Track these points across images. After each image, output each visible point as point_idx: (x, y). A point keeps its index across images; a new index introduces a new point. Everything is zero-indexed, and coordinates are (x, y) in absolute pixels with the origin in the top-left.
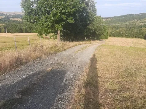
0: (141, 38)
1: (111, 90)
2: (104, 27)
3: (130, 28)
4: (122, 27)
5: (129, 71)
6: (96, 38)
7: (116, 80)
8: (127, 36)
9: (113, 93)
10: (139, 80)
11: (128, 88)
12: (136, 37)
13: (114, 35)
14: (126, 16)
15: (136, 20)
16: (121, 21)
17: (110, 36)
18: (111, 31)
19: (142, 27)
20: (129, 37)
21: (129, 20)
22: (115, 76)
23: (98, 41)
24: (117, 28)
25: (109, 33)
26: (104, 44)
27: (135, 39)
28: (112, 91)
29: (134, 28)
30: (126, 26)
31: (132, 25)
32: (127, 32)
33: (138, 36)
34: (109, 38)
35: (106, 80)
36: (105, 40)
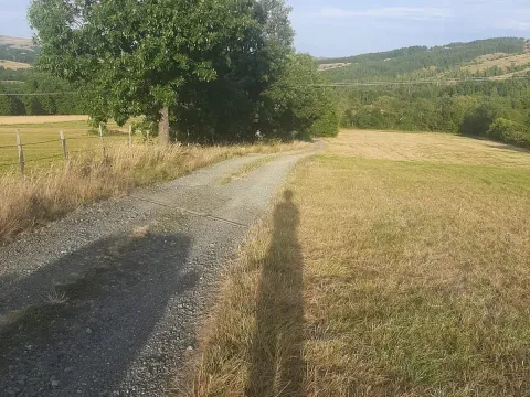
0: (451, 131)
1: (325, 277)
2: (319, 94)
3: (414, 96)
4: (386, 93)
5: (387, 230)
6: (295, 132)
7: (343, 254)
8: (401, 126)
9: (328, 283)
10: (407, 253)
11: (373, 272)
12: (432, 129)
13: (358, 123)
14: (397, 53)
15: (433, 68)
16: (382, 70)
17: (344, 125)
18: (347, 107)
19: (451, 95)
20: (410, 130)
21: (409, 70)
22: (342, 243)
23: (303, 144)
24: (369, 96)
25: (341, 114)
26: (321, 152)
27: (430, 134)
28: (327, 279)
29: (427, 95)
30: (400, 91)
31: (420, 85)
32: (402, 111)
33: (439, 123)
34: (342, 133)
35: (315, 253)
36: (329, 139)
